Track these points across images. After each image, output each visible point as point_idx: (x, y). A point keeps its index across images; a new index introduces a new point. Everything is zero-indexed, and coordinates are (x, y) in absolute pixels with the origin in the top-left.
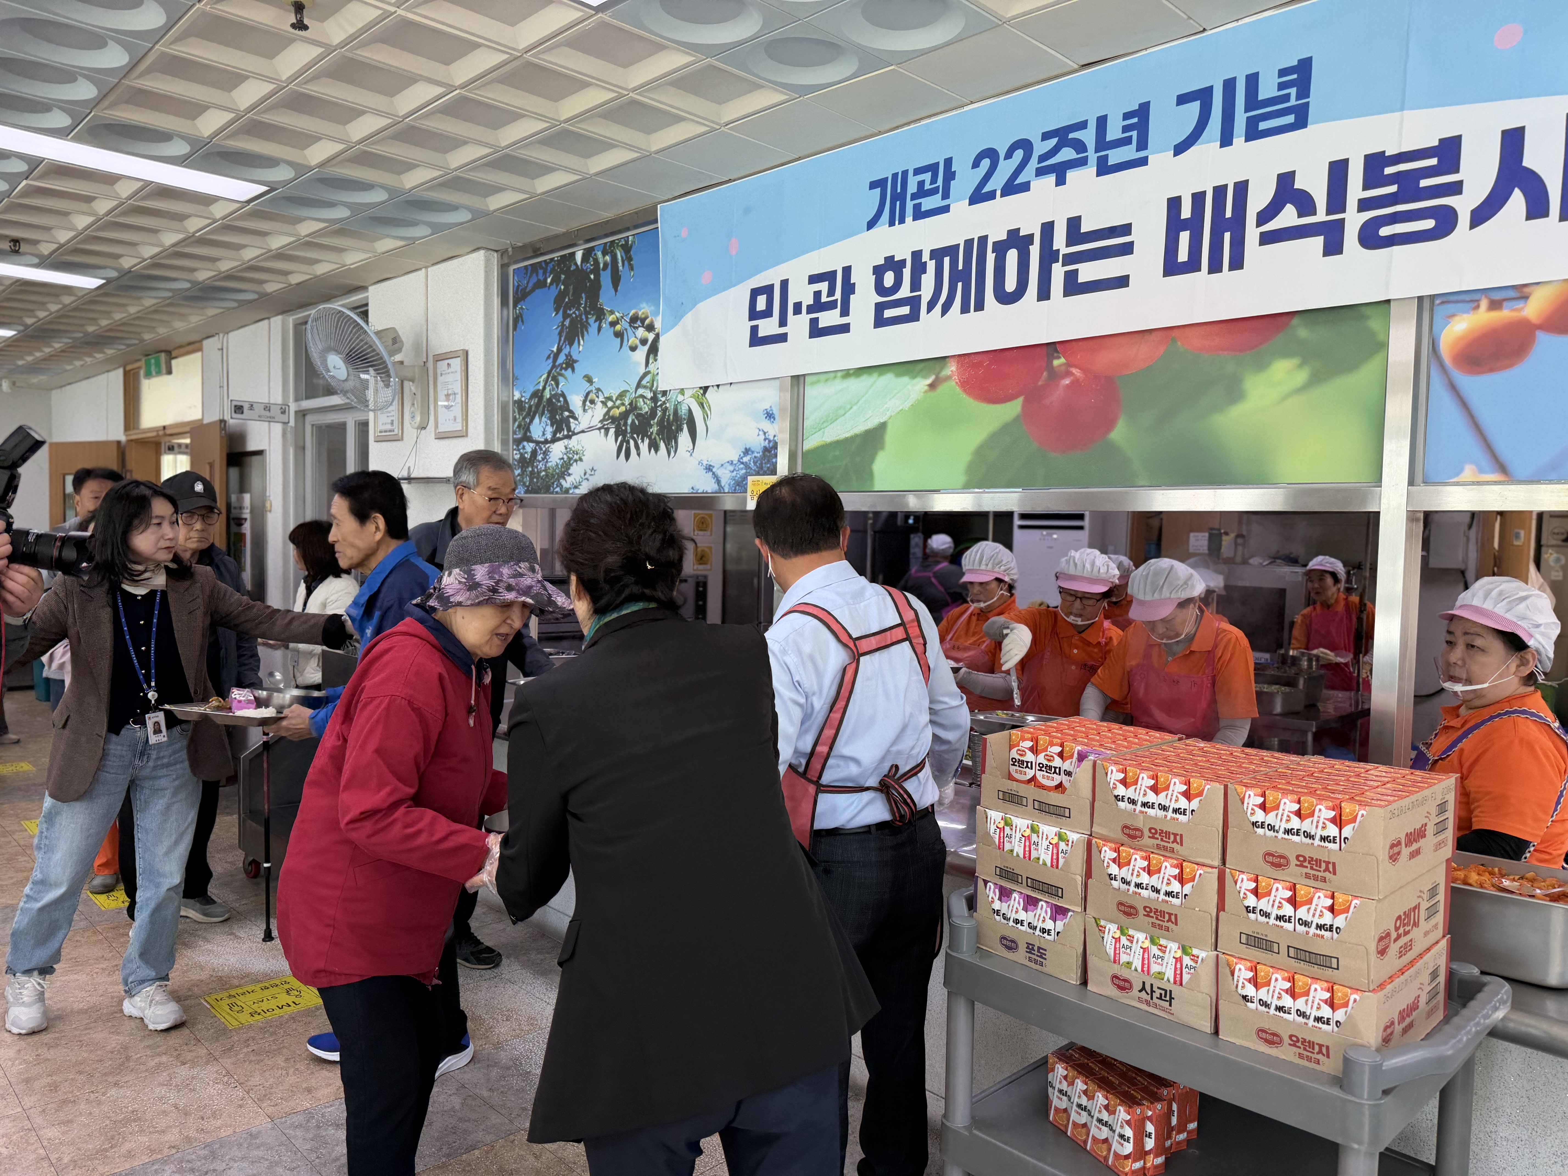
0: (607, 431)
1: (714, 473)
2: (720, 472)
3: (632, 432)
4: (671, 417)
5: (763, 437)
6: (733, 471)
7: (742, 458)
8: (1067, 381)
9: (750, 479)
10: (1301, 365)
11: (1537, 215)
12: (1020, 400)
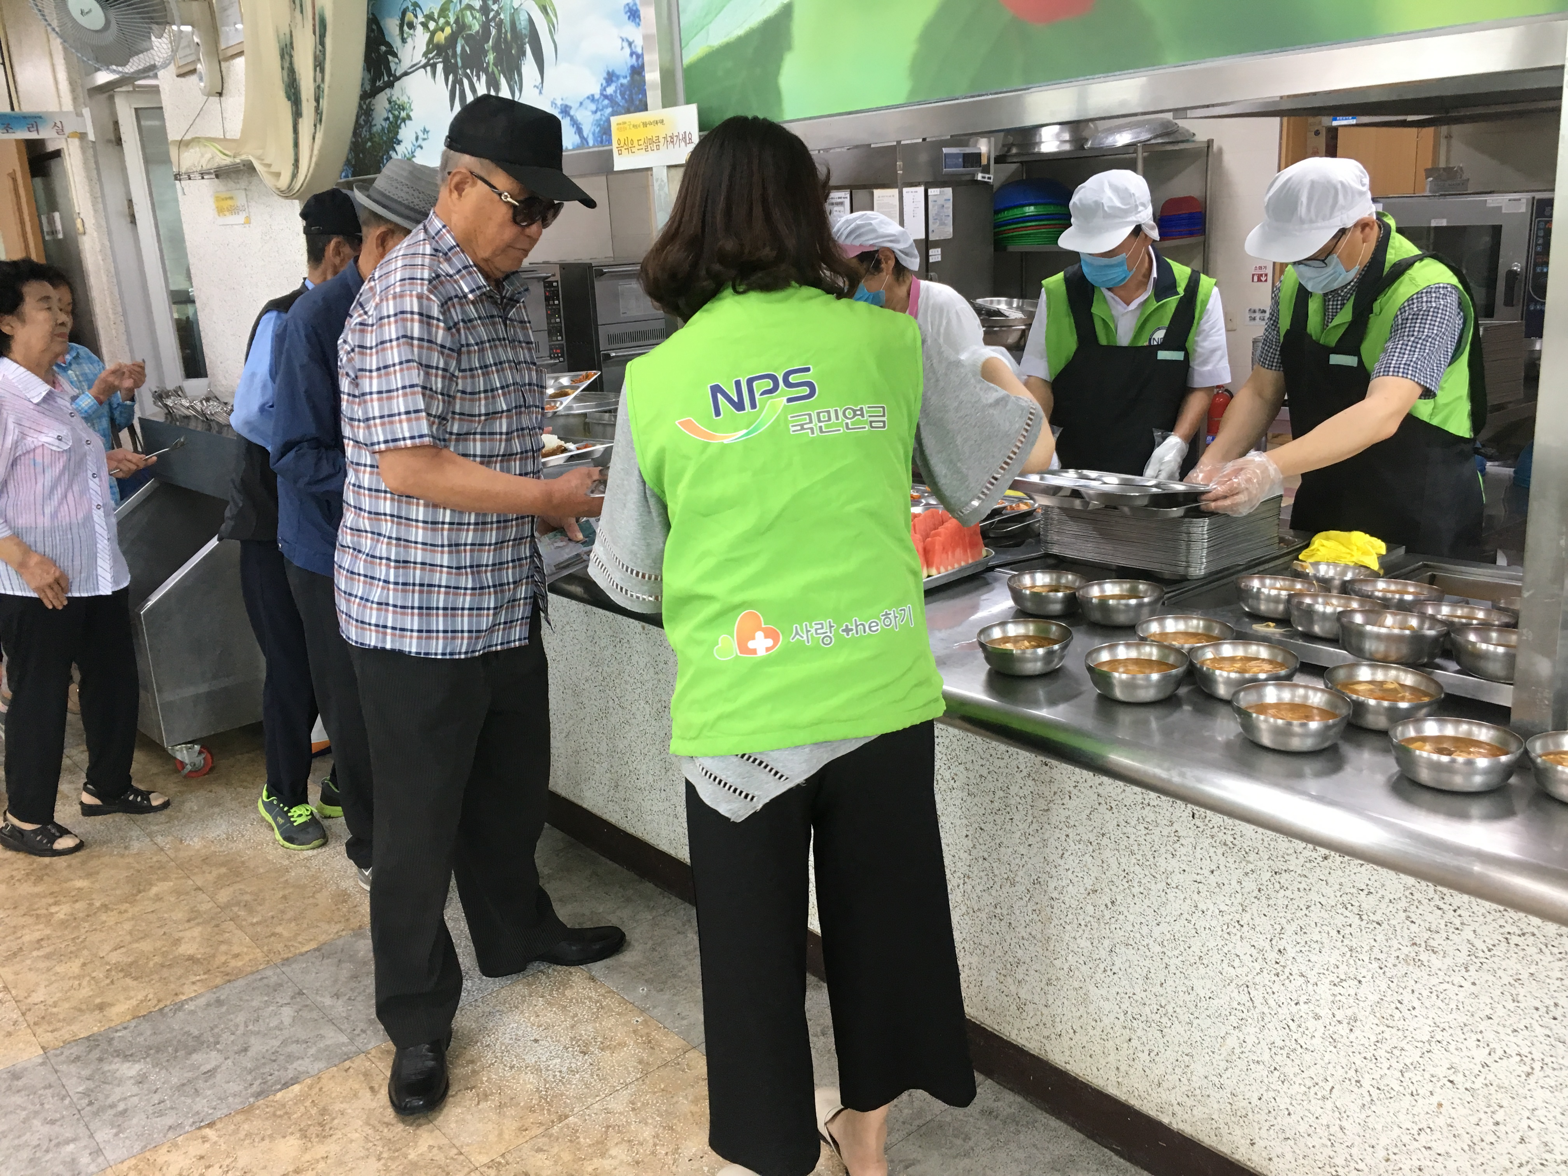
0: (434, 67)
1: (572, 118)
2: (579, 116)
3: (464, 67)
4: (509, 35)
5: (627, 51)
6: (595, 112)
7: (605, 89)
9: (614, 122)
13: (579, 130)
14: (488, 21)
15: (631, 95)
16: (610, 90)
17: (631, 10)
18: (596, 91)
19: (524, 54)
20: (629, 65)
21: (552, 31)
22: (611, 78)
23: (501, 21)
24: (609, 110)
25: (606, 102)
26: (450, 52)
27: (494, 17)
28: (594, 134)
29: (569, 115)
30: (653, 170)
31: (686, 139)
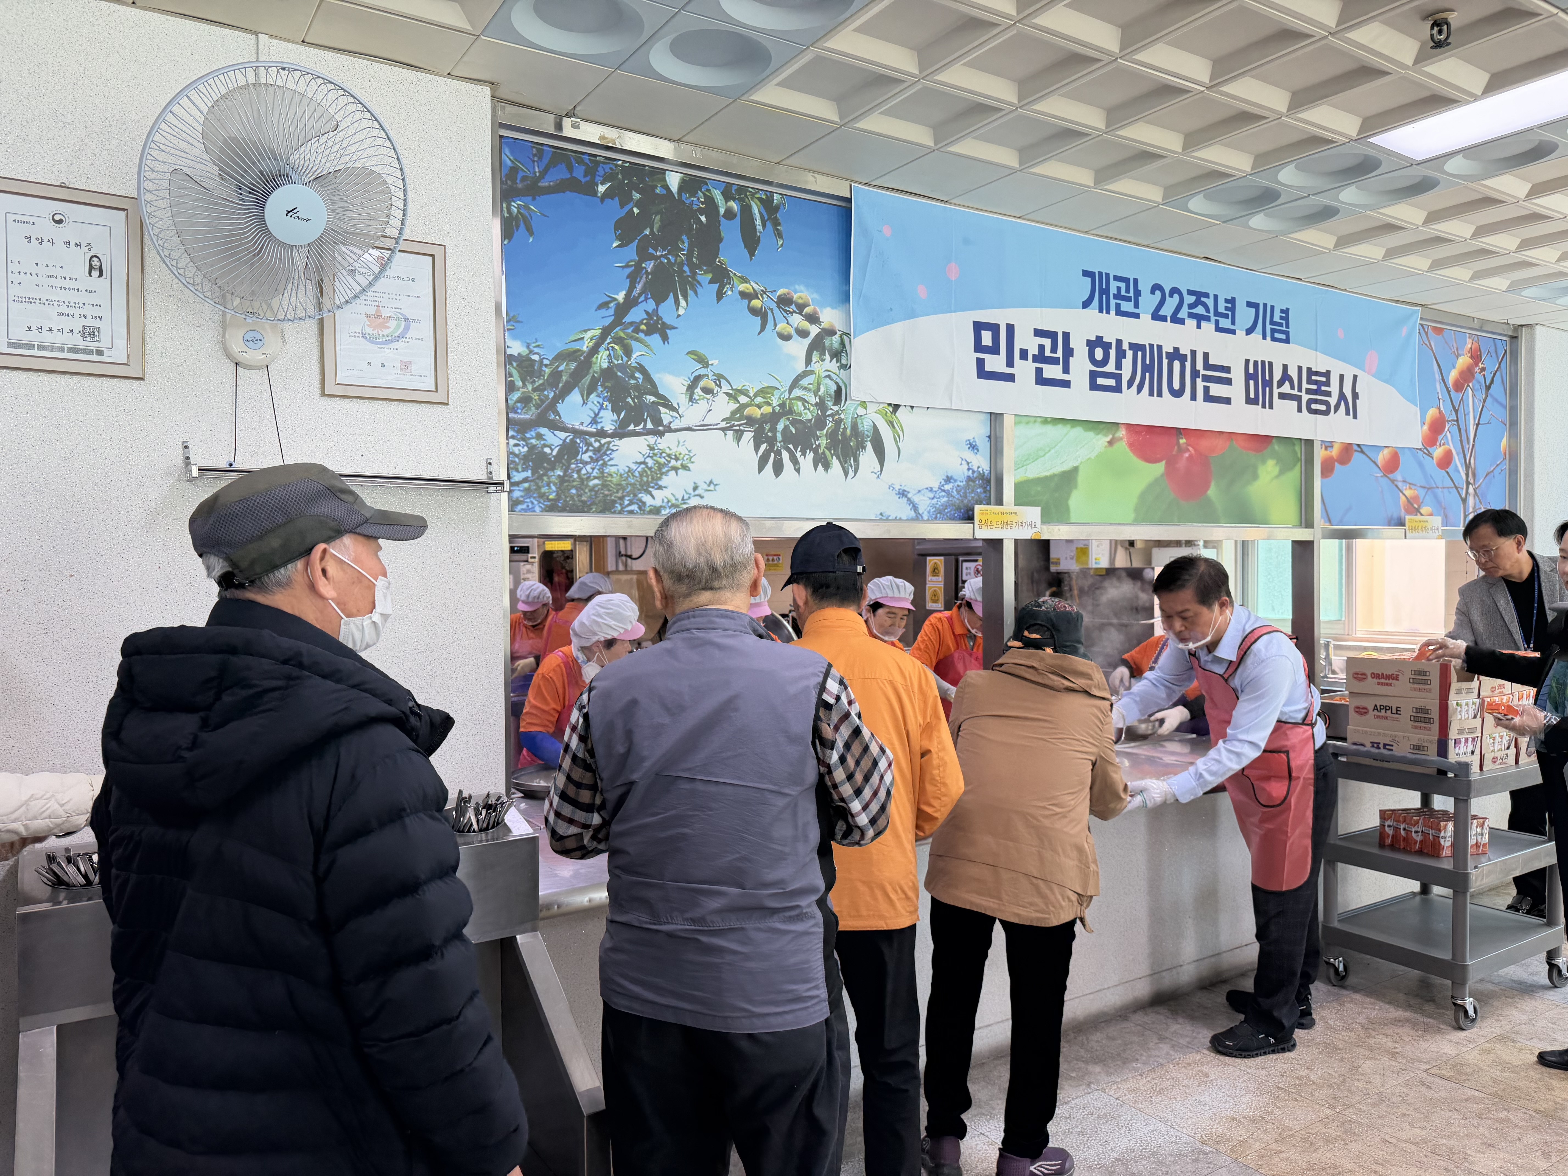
0: (739, 433)
1: (909, 499)
2: (916, 499)
3: (785, 442)
4: (848, 432)
5: (967, 467)
6: (933, 499)
7: (943, 485)
8: (1187, 455)
9: (977, 508)
10: (1277, 464)
11: (1348, 413)
12: (1164, 462)
13: (915, 508)
14: (825, 416)
15: (965, 493)
16: (947, 487)
17: (971, 444)
18: (935, 486)
19: (864, 448)
20: (966, 474)
21: (897, 439)
22: (948, 480)
23: (841, 420)
24: (945, 499)
25: (943, 494)
26: (767, 427)
27: (832, 415)
28: (929, 512)
29: (906, 496)
30: (1005, 541)
31: (1032, 525)
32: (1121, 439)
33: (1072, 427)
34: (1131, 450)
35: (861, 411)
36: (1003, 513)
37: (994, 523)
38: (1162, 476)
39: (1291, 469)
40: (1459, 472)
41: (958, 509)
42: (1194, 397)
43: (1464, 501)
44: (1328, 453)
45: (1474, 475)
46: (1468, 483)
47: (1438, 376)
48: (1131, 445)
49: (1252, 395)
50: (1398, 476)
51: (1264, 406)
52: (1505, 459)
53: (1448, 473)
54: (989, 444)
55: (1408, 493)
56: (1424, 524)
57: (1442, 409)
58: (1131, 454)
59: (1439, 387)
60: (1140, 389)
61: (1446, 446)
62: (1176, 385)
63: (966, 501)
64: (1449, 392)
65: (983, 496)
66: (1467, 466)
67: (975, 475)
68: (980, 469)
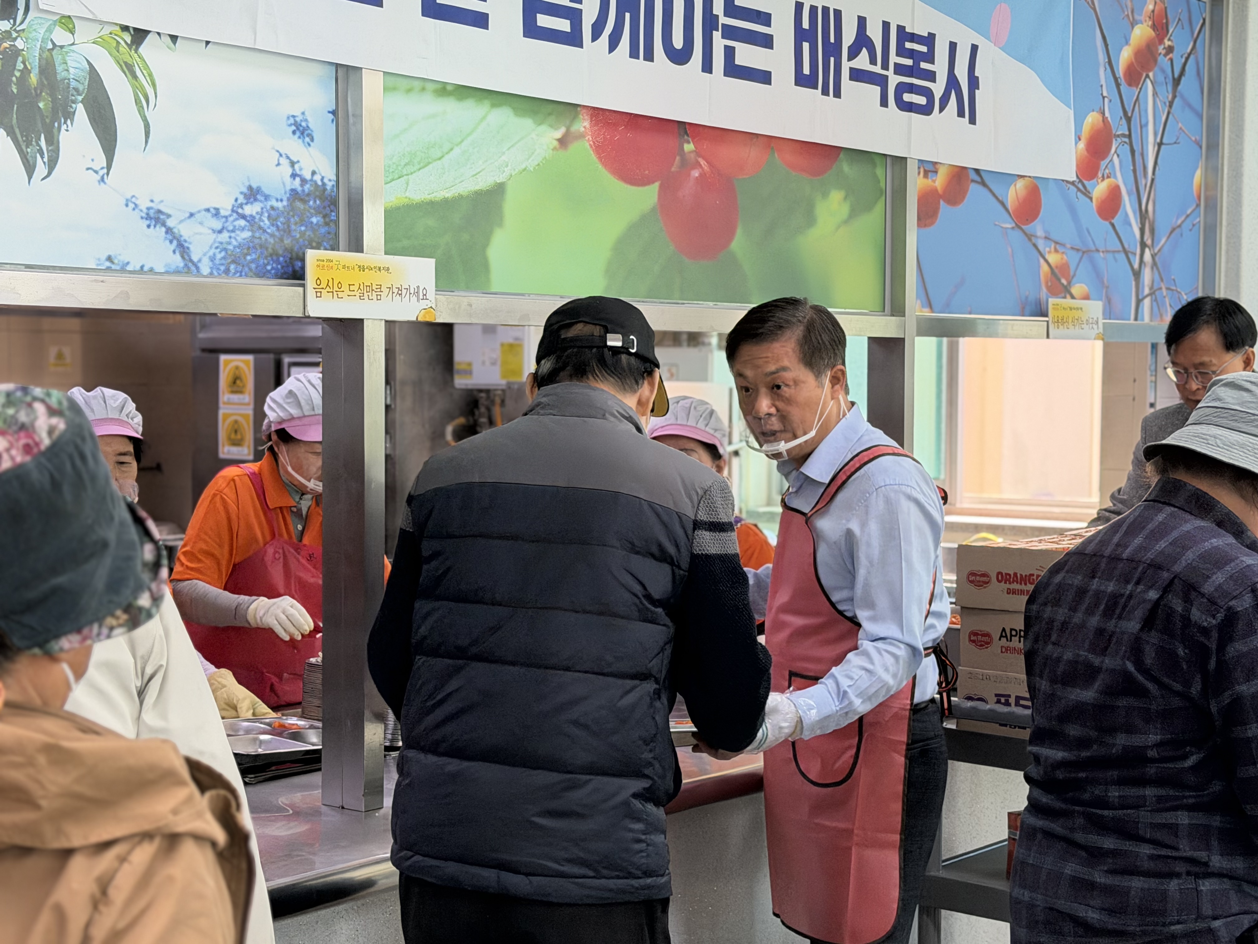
1: (169, 230)
2: (185, 231)
4: (34, 78)
5: (290, 171)
6: (220, 232)
7: (241, 206)
8: (696, 173)
9: (312, 256)
10: (845, 198)
11: (961, 114)
12: (656, 186)
13: (182, 248)
15: (287, 223)
16: (250, 210)
17: (296, 124)
18: (226, 206)
19: (70, 116)
20: (288, 188)
21: (141, 102)
22: (252, 194)
24: (247, 234)
25: (242, 223)
28: (212, 259)
29: (164, 224)
30: (366, 323)
31: (419, 294)
32: (581, 136)
33: (493, 106)
34: (600, 158)
35: (61, 36)
36: (362, 268)
37: (345, 287)
38: (653, 210)
39: (869, 208)
40: (1130, 225)
41: (274, 255)
42: (707, 67)
43: (1137, 274)
44: (929, 182)
45: (1152, 231)
46: (1143, 245)
47: (1102, 57)
48: (599, 149)
49: (806, 70)
50: (1038, 228)
51: (825, 92)
52: (1198, 205)
53: (1113, 225)
54: (334, 126)
55: (1053, 258)
56: (1076, 314)
57: (1107, 114)
58: (600, 167)
59: (1103, 75)
60: (613, 44)
61: (1112, 180)
62: (678, 42)
63: (287, 242)
64: (1118, 85)
65: (323, 230)
66: (1143, 216)
67: (307, 187)
68: (317, 178)
